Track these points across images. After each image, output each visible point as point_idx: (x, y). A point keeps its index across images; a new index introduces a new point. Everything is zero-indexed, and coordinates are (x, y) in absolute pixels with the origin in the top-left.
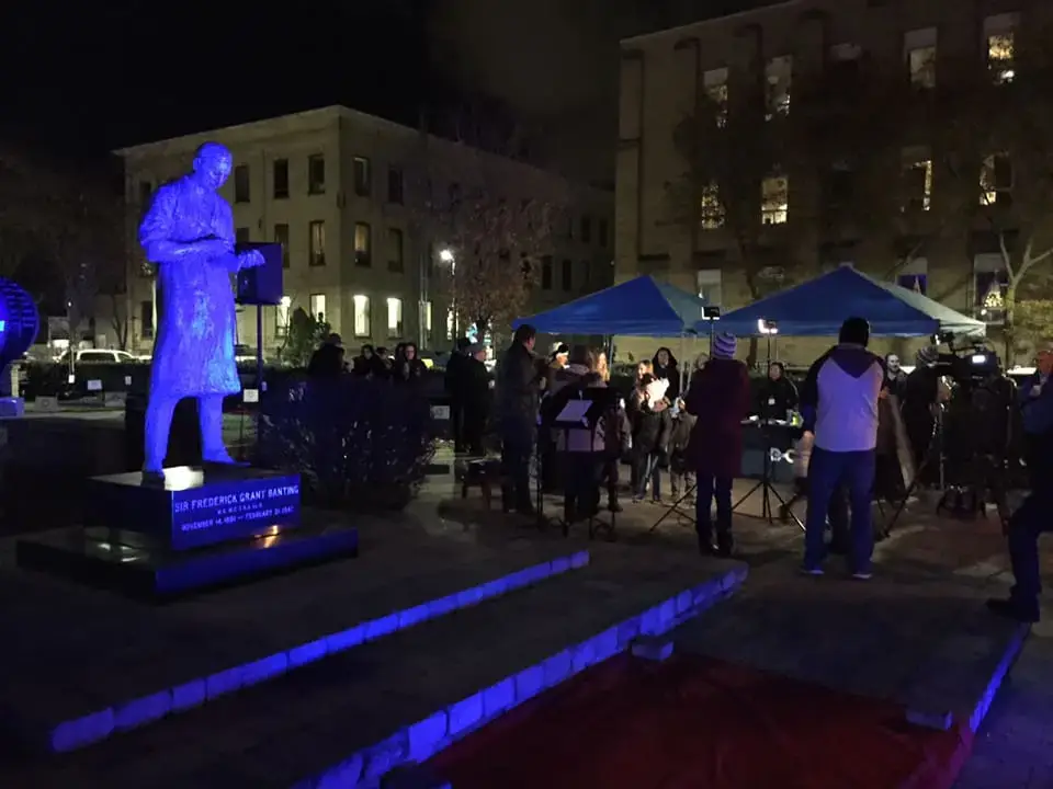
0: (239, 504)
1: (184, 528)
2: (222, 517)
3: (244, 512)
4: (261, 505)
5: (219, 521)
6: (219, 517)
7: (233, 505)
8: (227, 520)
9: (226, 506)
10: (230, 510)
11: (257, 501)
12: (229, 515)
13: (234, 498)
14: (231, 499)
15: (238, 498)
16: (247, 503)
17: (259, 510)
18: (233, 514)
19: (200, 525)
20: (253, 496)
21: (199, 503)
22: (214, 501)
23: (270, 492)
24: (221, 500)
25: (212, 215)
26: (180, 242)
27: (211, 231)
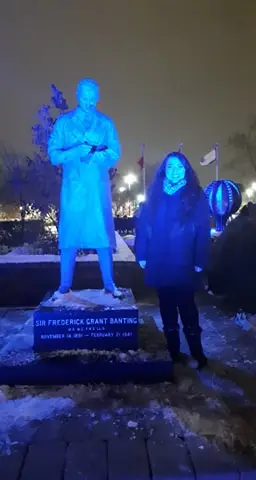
0: (85, 326)
1: (42, 337)
2: (72, 333)
3: (90, 332)
4: (104, 329)
5: (70, 336)
6: (69, 333)
7: (79, 326)
8: (76, 336)
9: (76, 326)
10: (78, 329)
11: (100, 325)
13: (82, 322)
14: (79, 322)
15: (84, 321)
16: (92, 326)
17: (102, 332)
18: (80, 332)
19: (55, 337)
20: (97, 321)
21: (54, 322)
22: (65, 322)
23: (112, 319)
24: (71, 322)
25: (88, 129)
26: (63, 150)
27: (85, 140)
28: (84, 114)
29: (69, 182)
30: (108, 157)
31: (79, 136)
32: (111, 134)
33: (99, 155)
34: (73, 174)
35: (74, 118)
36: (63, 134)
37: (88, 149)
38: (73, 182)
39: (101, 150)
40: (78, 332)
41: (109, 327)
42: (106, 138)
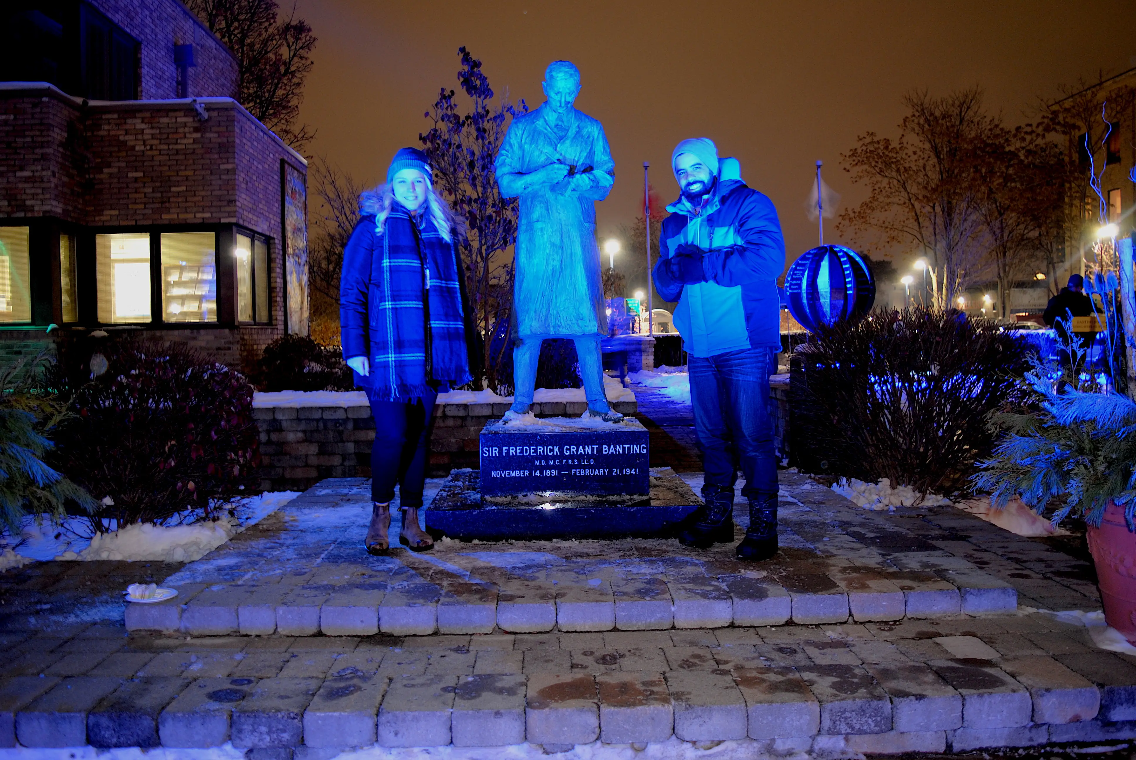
0: (562, 456)
1: (494, 474)
2: (542, 469)
3: (569, 468)
4: (592, 462)
5: (538, 474)
6: (537, 468)
7: (554, 458)
8: (547, 473)
9: (547, 458)
10: (551, 463)
11: (589, 457)
12: (549, 467)
13: (556, 449)
14: (552, 450)
15: (561, 450)
16: (572, 457)
17: (590, 467)
18: (554, 467)
19: (513, 474)
20: (581, 451)
21: (512, 451)
22: (530, 451)
23: (605, 448)
24: (540, 449)
25: (561, 139)
26: (521, 173)
27: (557, 156)
28: (555, 115)
29: (530, 224)
30: (595, 181)
31: (548, 149)
32: (599, 146)
33: (583, 180)
34: (537, 212)
35: (540, 123)
36: (521, 147)
37: (564, 170)
38: (538, 225)
39: (584, 171)
40: (551, 468)
41: (601, 460)
42: (591, 154)
